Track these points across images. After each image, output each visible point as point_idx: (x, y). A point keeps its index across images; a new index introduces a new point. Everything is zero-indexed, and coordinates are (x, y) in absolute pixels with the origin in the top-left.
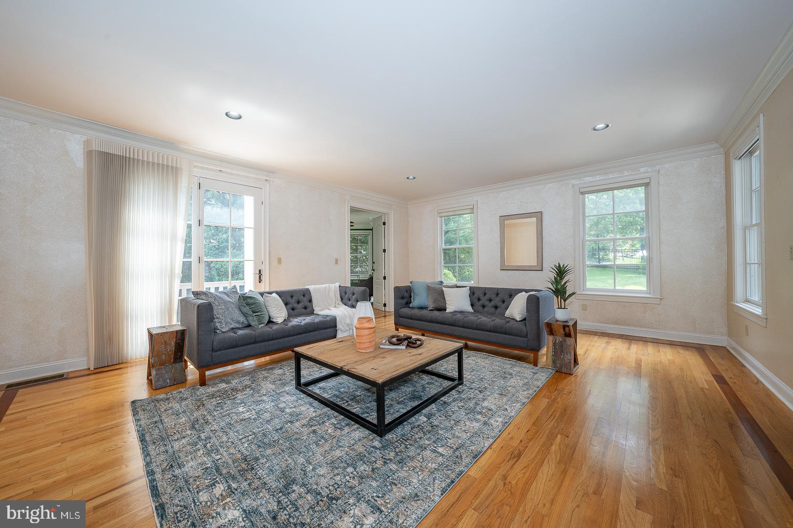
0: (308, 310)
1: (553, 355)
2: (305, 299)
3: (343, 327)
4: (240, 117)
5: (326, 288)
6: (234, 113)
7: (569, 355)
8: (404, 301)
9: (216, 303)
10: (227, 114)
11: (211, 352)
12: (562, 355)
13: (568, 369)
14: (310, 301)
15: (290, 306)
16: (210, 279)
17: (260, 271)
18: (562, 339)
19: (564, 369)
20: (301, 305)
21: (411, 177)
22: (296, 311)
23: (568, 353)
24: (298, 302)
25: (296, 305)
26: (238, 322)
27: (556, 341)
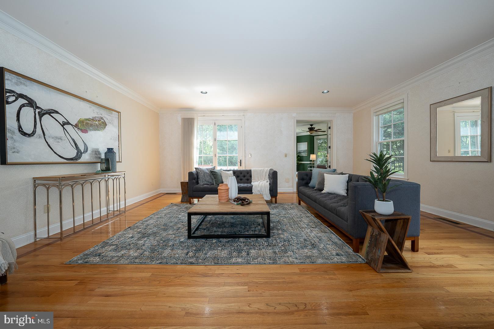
0: (249, 181)
1: (368, 247)
2: (248, 175)
3: (255, 192)
4: (207, 93)
5: (261, 170)
6: (204, 91)
7: (380, 251)
8: (304, 182)
9: (201, 173)
10: (202, 92)
11: (192, 192)
12: (374, 248)
13: (376, 265)
14: (251, 176)
15: (239, 178)
16: (220, 164)
17: (241, 160)
18: (378, 233)
19: (373, 264)
20: (246, 178)
21: (326, 91)
22: (242, 181)
23: (379, 249)
24: (244, 176)
25: (242, 178)
26: (209, 182)
27: (373, 233)
